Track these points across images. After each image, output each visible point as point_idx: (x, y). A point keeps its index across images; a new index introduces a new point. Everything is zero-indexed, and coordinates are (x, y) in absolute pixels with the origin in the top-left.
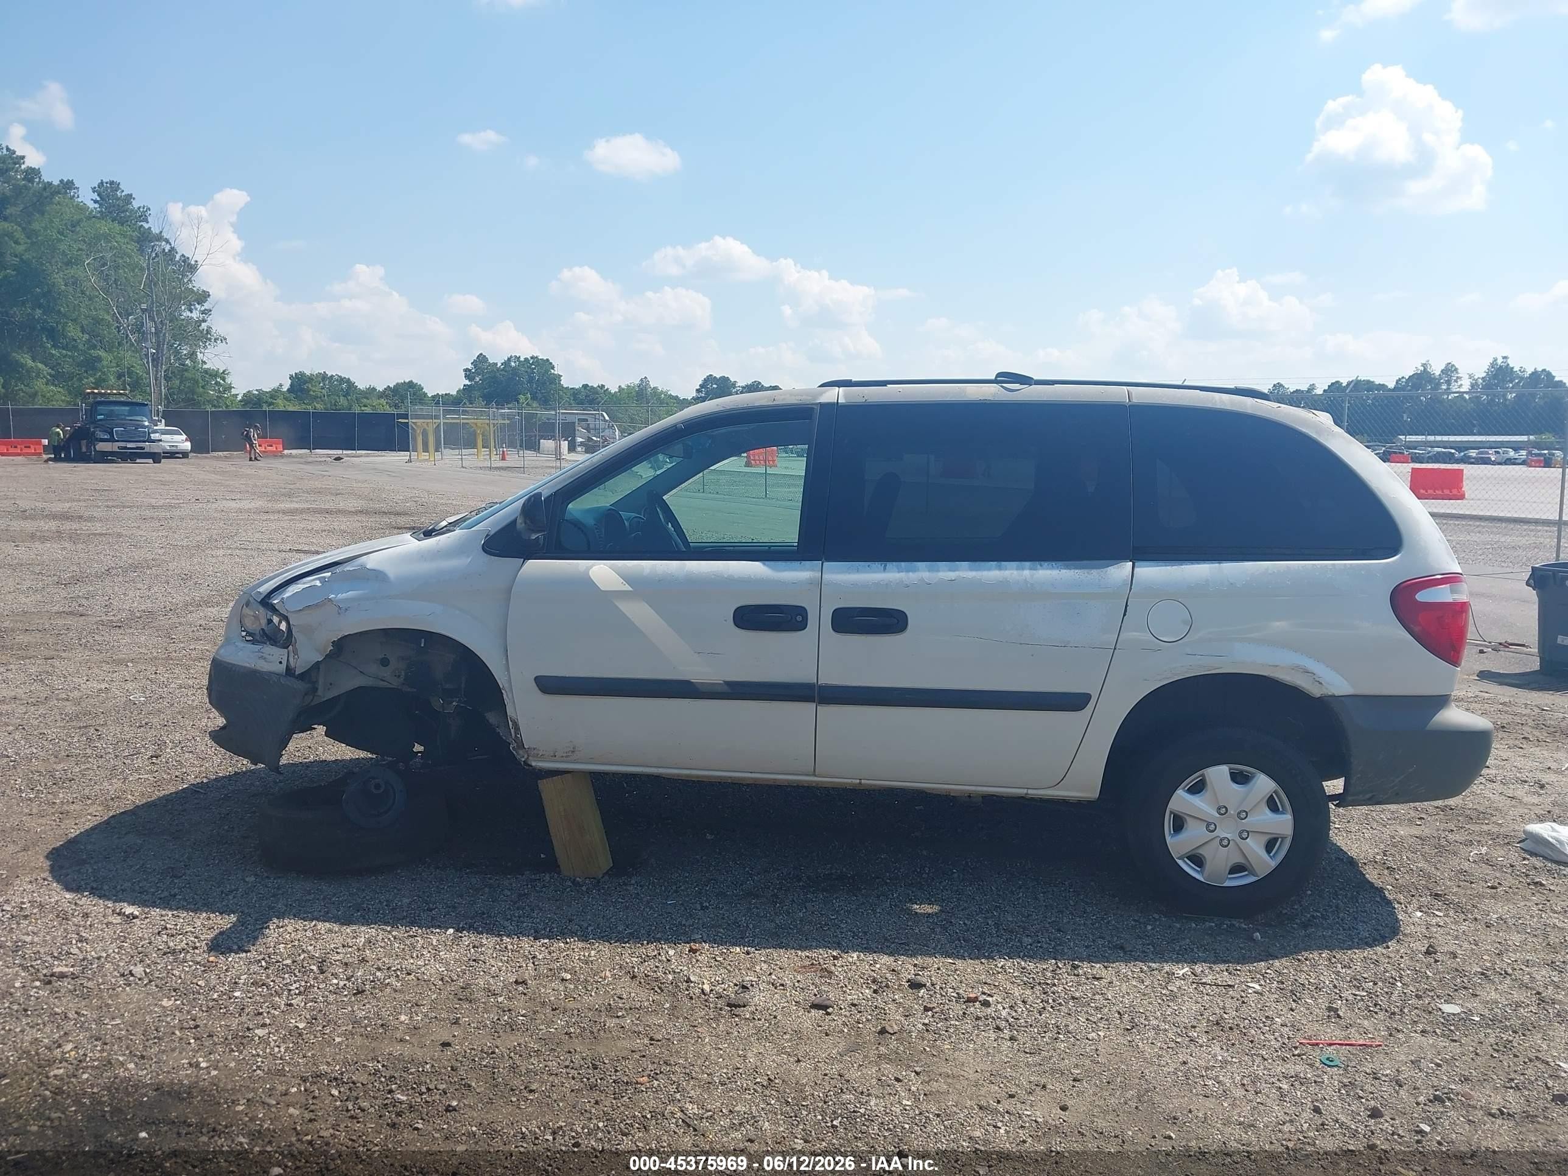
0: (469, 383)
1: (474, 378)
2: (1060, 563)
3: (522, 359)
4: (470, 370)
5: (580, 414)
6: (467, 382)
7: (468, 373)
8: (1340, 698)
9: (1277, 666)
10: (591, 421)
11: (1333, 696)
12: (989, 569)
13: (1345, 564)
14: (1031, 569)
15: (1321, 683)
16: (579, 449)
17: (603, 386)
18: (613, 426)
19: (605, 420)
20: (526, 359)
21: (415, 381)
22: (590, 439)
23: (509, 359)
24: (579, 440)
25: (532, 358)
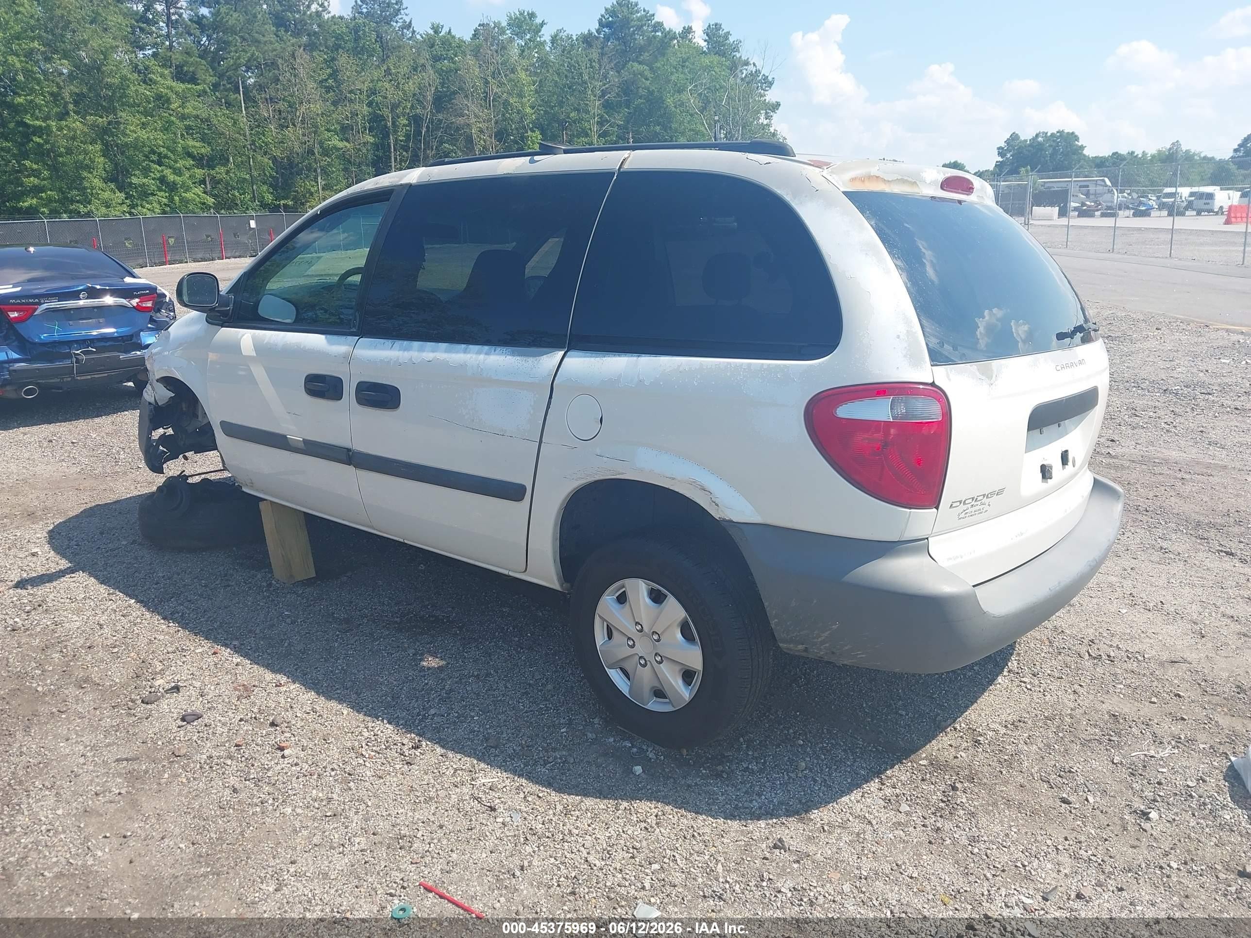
0: (1001, 160)
1: (1006, 155)
2: (510, 349)
3: (1049, 134)
4: (1003, 148)
5: (1081, 181)
6: (1000, 159)
7: (1001, 151)
8: (738, 525)
9: (673, 479)
10: (1092, 188)
11: (731, 521)
12: (457, 352)
13: (763, 364)
14: (486, 354)
15: (717, 505)
16: (1072, 214)
17: (1133, 153)
18: (1112, 190)
19: (1106, 186)
20: (1052, 134)
21: (959, 162)
22: (1083, 204)
23: (1037, 135)
24: (1073, 205)
25: (1058, 132)
